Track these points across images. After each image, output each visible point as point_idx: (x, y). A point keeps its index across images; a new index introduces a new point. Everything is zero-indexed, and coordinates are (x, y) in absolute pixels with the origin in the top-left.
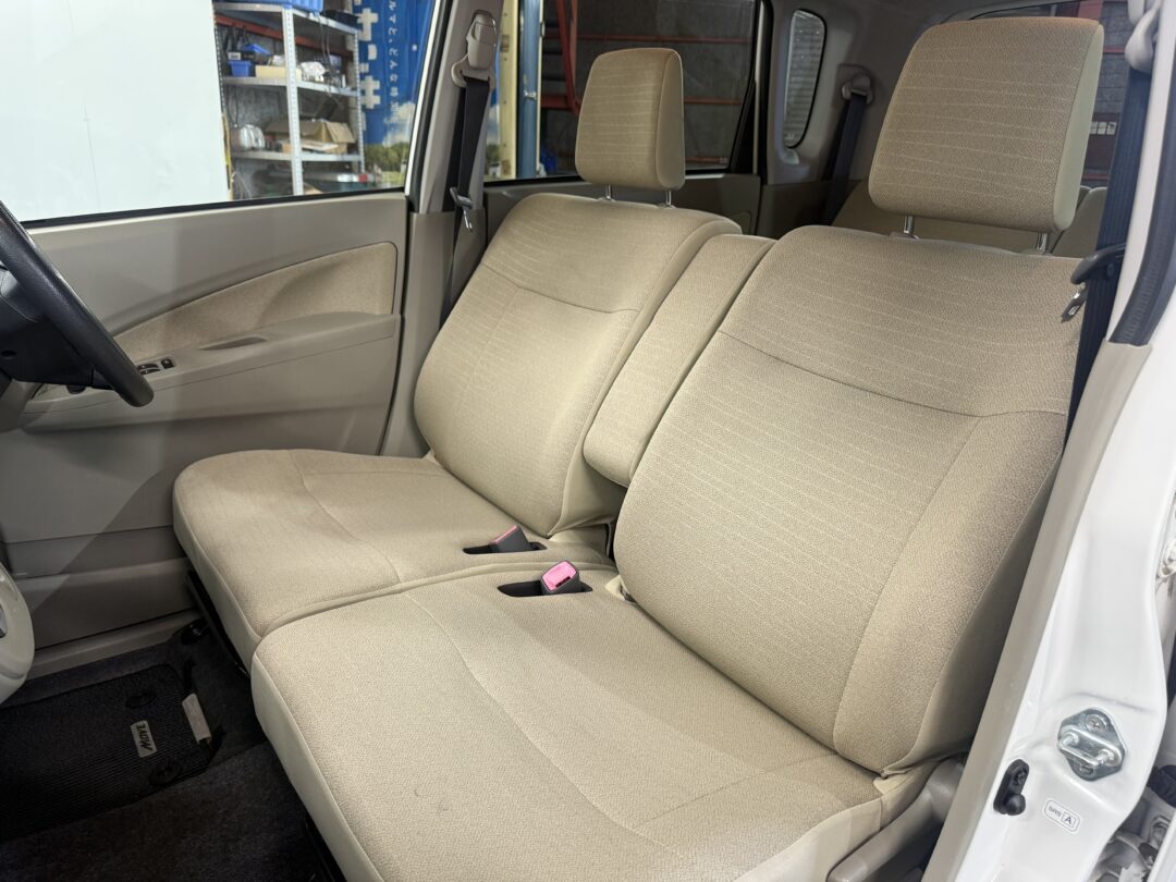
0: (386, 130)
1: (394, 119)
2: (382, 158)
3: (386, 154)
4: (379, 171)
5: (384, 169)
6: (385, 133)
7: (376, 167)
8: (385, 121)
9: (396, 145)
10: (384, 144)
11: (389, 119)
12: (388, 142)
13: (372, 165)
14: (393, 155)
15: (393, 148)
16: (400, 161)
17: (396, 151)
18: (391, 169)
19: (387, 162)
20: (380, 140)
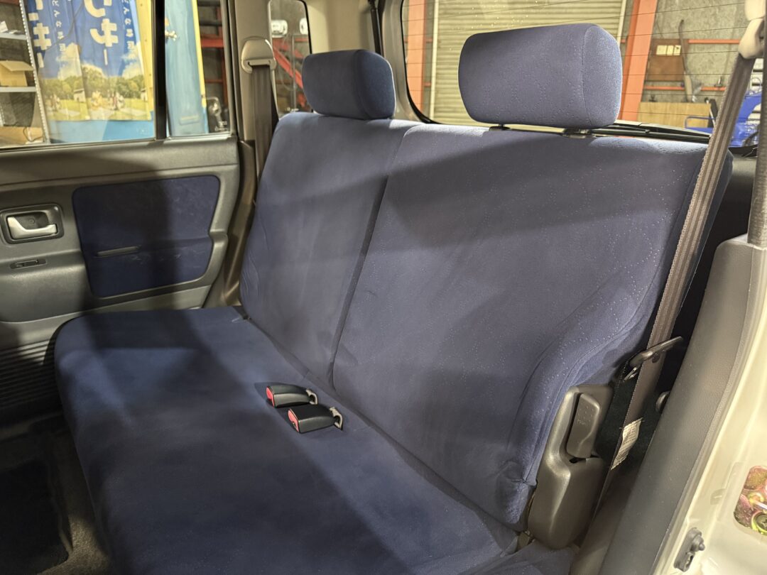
0: (57, 67)
1: (63, 58)
2: (59, 89)
3: (61, 86)
4: (58, 100)
5: (62, 99)
6: (59, 70)
7: (55, 96)
8: (57, 59)
9: (68, 79)
10: (59, 78)
11: (60, 58)
12: (62, 76)
13: (53, 96)
14: (67, 87)
15: (65, 81)
16: (72, 91)
17: (68, 83)
18: (66, 99)
19: (63, 92)
20: (56, 75)
